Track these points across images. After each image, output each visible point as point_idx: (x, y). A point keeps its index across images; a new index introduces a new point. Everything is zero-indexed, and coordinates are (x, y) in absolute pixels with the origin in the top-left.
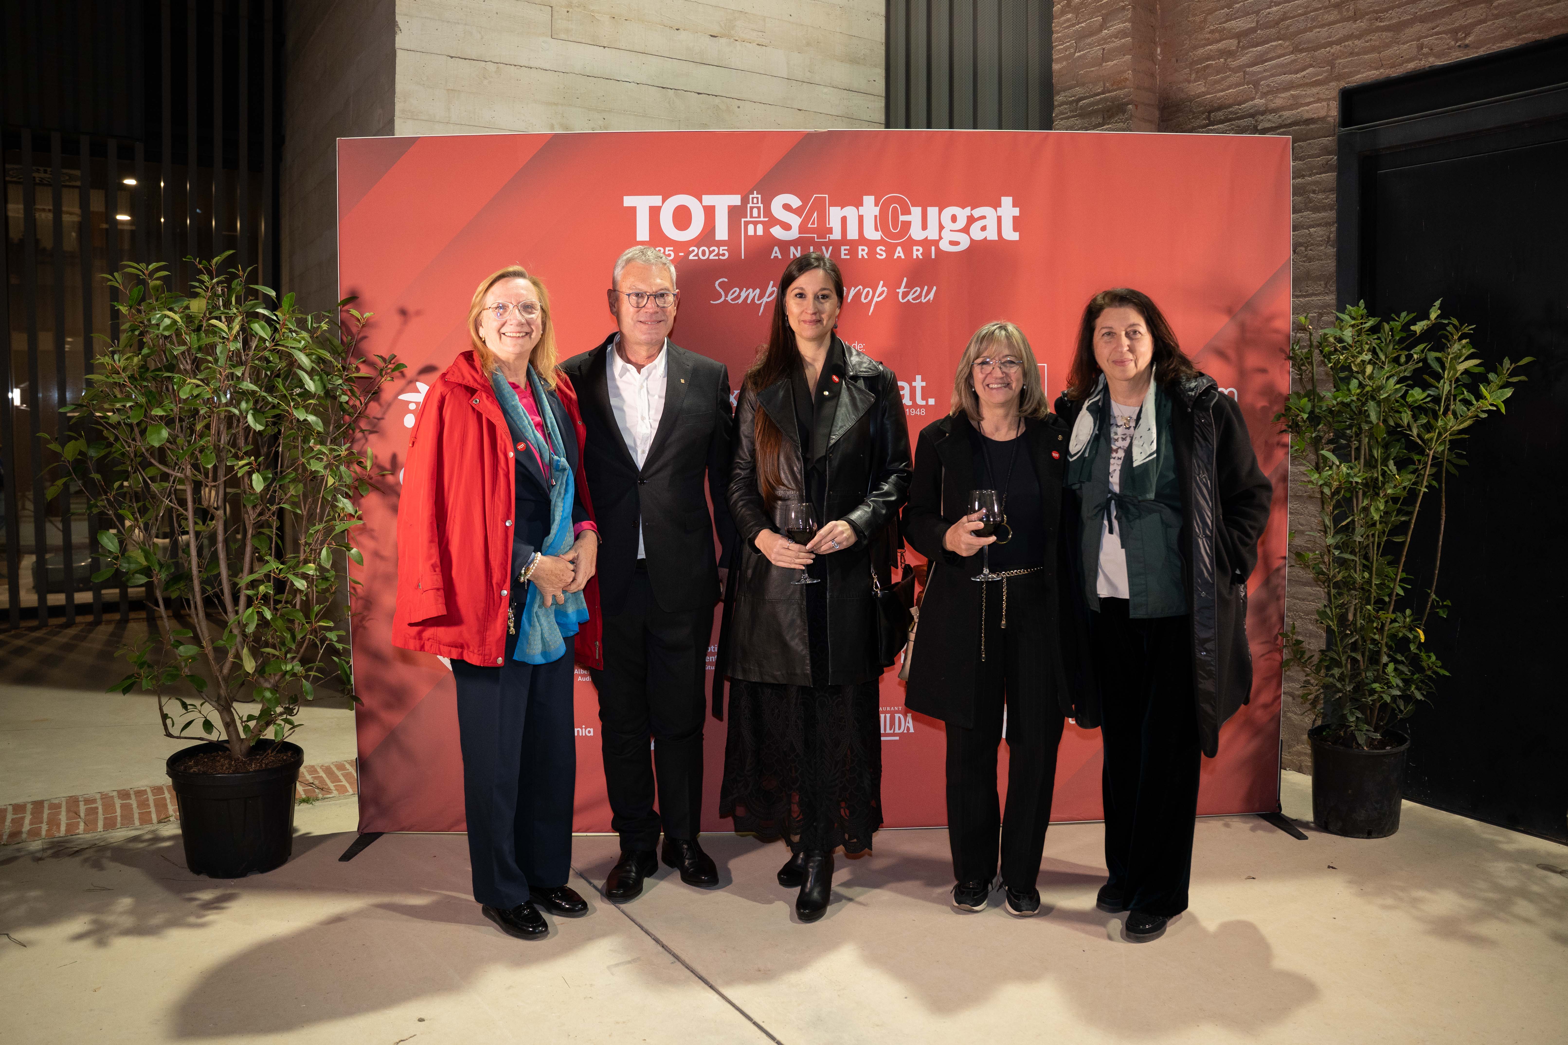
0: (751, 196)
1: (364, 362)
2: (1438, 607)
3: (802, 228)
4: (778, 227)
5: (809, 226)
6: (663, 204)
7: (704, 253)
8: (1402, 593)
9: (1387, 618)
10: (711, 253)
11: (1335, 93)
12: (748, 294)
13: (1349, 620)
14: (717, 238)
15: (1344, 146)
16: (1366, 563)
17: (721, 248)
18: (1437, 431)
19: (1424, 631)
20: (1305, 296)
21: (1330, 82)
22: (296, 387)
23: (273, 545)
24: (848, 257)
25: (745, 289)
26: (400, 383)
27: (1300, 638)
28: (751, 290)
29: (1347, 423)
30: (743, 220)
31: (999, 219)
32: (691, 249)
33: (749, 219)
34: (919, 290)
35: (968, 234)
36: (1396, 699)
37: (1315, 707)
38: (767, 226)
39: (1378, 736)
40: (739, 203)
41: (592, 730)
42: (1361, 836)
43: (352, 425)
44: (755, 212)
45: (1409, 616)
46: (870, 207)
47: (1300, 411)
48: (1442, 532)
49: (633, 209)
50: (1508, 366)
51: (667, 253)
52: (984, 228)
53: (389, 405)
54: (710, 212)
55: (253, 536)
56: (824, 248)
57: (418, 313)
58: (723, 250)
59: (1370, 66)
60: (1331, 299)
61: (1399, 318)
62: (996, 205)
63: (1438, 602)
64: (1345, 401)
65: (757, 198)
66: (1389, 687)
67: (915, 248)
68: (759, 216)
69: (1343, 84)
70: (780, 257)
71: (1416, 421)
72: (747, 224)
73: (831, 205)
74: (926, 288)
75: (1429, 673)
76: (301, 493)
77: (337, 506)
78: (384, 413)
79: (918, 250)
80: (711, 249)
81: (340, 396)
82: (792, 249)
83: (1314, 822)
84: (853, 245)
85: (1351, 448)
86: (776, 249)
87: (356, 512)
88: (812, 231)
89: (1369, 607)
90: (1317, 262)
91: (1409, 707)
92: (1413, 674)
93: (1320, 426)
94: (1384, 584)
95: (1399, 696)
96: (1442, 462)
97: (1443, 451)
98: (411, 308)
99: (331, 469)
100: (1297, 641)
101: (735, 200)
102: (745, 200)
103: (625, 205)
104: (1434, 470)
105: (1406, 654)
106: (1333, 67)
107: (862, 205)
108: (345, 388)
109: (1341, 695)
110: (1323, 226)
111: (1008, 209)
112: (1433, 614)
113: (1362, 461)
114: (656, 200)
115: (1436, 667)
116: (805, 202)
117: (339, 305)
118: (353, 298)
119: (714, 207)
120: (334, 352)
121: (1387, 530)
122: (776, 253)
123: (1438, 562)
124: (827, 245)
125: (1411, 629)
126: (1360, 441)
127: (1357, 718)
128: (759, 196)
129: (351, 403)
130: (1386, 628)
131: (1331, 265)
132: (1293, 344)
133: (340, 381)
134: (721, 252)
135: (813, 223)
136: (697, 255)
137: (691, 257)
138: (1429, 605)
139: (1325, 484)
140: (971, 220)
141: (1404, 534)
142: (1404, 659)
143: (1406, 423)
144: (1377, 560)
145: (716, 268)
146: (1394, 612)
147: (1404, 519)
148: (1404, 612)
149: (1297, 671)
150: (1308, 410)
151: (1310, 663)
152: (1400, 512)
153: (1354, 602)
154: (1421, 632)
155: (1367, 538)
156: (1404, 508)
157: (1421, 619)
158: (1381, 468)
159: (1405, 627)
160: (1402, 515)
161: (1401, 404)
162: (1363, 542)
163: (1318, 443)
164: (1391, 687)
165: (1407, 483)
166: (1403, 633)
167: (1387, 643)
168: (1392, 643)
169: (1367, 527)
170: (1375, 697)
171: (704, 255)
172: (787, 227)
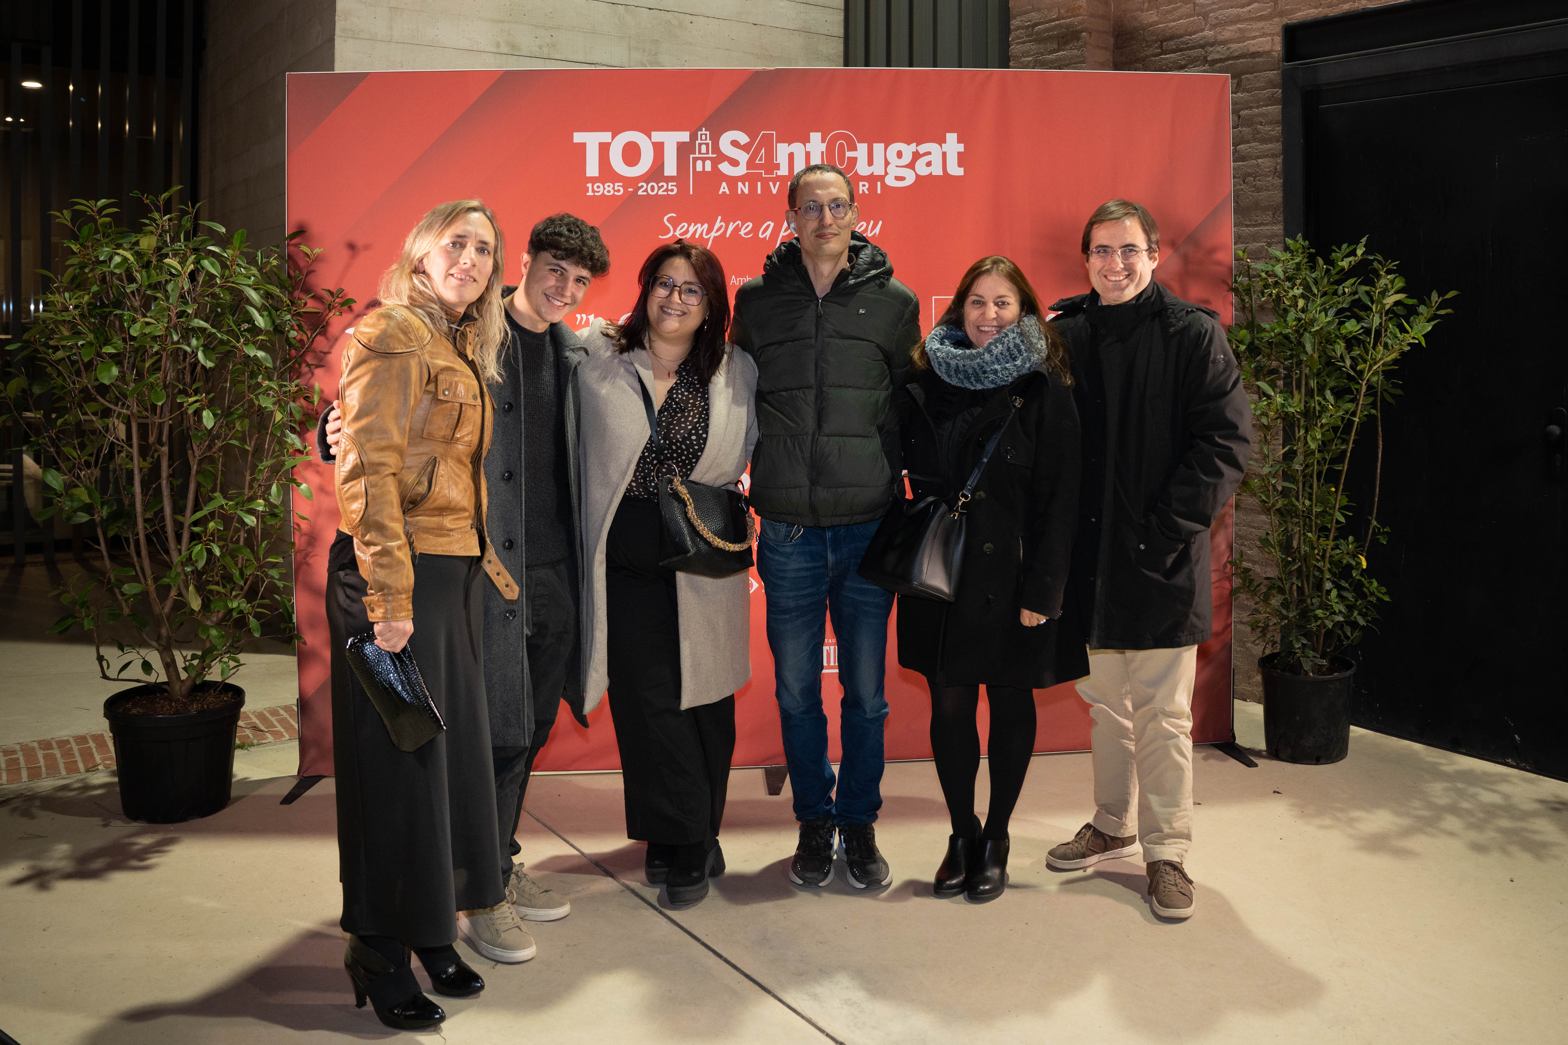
0: (699, 133)
1: (313, 297)
2: (1380, 533)
3: (750, 164)
4: (726, 162)
5: (757, 162)
6: (613, 140)
7: (653, 188)
8: (1343, 520)
9: (1327, 545)
10: (659, 188)
11: (1278, 29)
12: (697, 229)
13: (1293, 548)
14: (666, 174)
15: (1287, 80)
16: (1310, 491)
18: (1368, 363)
19: (1365, 557)
20: (1253, 226)
21: (1273, 18)
22: (244, 322)
23: (219, 482)
25: (693, 224)
26: (348, 317)
27: (1248, 565)
28: (699, 225)
29: (1288, 354)
30: (692, 156)
31: (944, 154)
32: (640, 185)
33: (697, 155)
34: (865, 224)
35: (914, 170)
36: (1340, 625)
37: (1264, 634)
38: (715, 162)
39: (1324, 662)
40: (688, 140)
42: (1309, 762)
43: (299, 360)
44: (704, 148)
45: (1352, 543)
46: (817, 144)
47: (1241, 342)
48: (1380, 459)
49: (583, 146)
50: (1436, 299)
51: (616, 188)
52: (929, 164)
53: (336, 339)
54: (659, 148)
55: (197, 472)
56: (771, 183)
57: (367, 247)
58: (672, 186)
60: (1279, 228)
61: (1339, 251)
62: (941, 141)
63: (1379, 529)
64: (1284, 332)
65: (706, 135)
66: (1332, 613)
67: (861, 183)
68: (707, 153)
69: (1286, 21)
70: (728, 193)
71: (1349, 353)
72: (695, 159)
73: (778, 141)
74: (872, 222)
75: (1371, 599)
76: (247, 428)
77: (287, 442)
78: (331, 347)
79: (864, 186)
80: (660, 185)
81: (289, 331)
82: (740, 185)
83: (1267, 750)
85: (1292, 378)
86: (724, 184)
87: (305, 447)
88: (759, 167)
89: (1309, 534)
90: (1265, 192)
91: (1355, 634)
92: (1356, 601)
93: (1259, 358)
94: (1327, 512)
95: (1344, 621)
96: (1377, 392)
97: (1379, 381)
98: (360, 242)
99: (280, 405)
100: (1246, 568)
101: (684, 136)
102: (694, 137)
103: (575, 141)
104: (1371, 399)
105: (1350, 580)
106: (1276, 3)
107: (809, 142)
108: (294, 323)
109: (1286, 621)
110: (1270, 157)
111: (953, 145)
112: (1375, 541)
113: (1303, 390)
114: (606, 137)
115: (1381, 593)
116: (753, 138)
117: (287, 239)
118: (301, 232)
119: (662, 144)
120: (282, 287)
121: (1328, 458)
122: (724, 188)
123: (1378, 490)
125: (1354, 556)
126: (1301, 372)
127: (1303, 644)
128: (708, 133)
129: (298, 338)
130: (1328, 555)
131: (1277, 196)
132: (1235, 276)
133: (289, 317)
134: (670, 188)
135: (761, 159)
136: (646, 190)
137: (640, 193)
138: (1370, 532)
139: (1262, 414)
140: (916, 156)
141: (1343, 462)
142: (1347, 585)
143: (1339, 355)
144: (1319, 488)
145: (664, 203)
146: (1336, 538)
147: (1343, 447)
148: (1346, 538)
149: (1247, 599)
150: (1247, 341)
151: (1259, 591)
152: (1340, 441)
153: (1297, 529)
154: (1363, 559)
155: (1307, 466)
156: (1344, 436)
157: (1363, 546)
158: (1317, 398)
159: (1348, 553)
160: (1342, 444)
161: (1337, 336)
162: (1303, 470)
163: (1258, 373)
164: (1334, 613)
165: (1341, 413)
166: (1347, 560)
167: (1329, 570)
168: (1335, 570)
169: (1306, 456)
170: (1318, 623)
171: (653, 190)
172: (734, 163)
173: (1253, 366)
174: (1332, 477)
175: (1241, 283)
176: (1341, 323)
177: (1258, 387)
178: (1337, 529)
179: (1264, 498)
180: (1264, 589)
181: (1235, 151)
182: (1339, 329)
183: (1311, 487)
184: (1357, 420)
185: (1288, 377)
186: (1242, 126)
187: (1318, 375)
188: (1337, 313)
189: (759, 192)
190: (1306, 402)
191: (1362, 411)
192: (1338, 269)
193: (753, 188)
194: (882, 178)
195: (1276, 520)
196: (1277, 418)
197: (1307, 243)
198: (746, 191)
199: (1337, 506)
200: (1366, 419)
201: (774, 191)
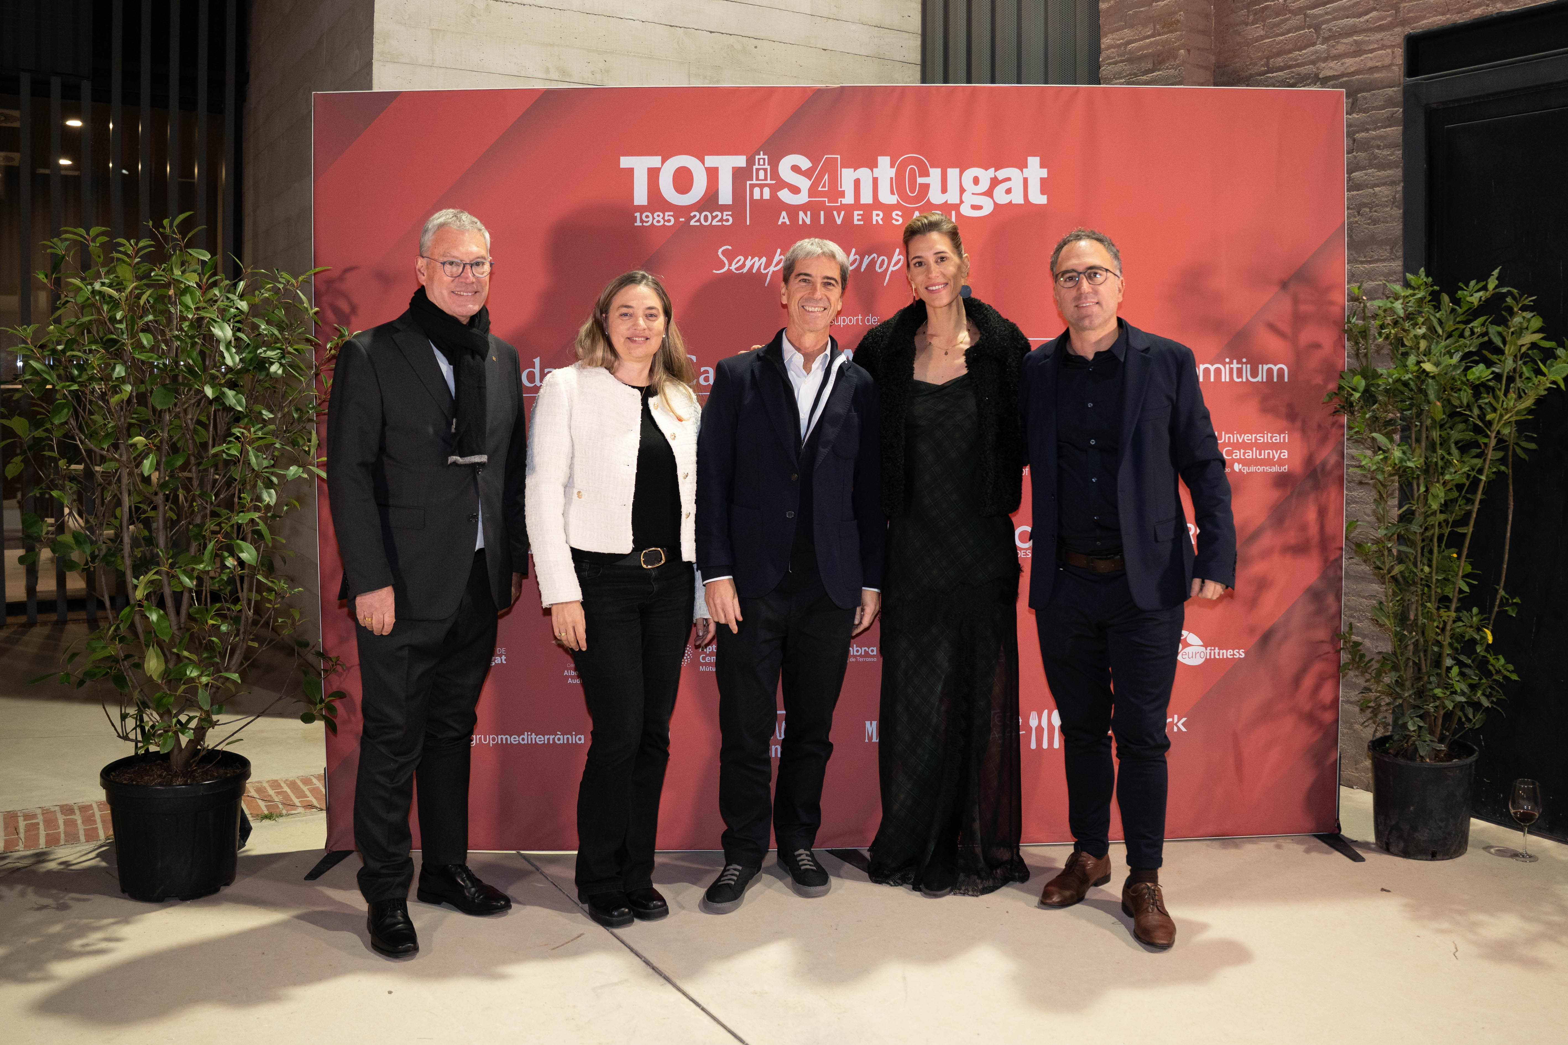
0: (757, 157)
2: (1508, 605)
3: (812, 191)
4: (786, 189)
5: (820, 189)
6: (662, 165)
8: (1466, 589)
9: (1448, 616)
10: (713, 218)
11: (1400, 40)
12: (754, 263)
13: (1410, 620)
14: (721, 202)
15: (1410, 96)
16: (1429, 556)
17: (725, 213)
18: (1498, 412)
19: (1492, 632)
20: (1370, 262)
21: (1394, 27)
24: (862, 223)
25: (750, 258)
27: (1358, 639)
28: (756, 259)
29: (1407, 403)
30: (748, 183)
31: (1026, 181)
33: (754, 182)
35: (992, 197)
36: (1463, 706)
37: (1376, 715)
38: (774, 190)
39: (1443, 747)
40: (744, 165)
41: (582, 737)
42: (1424, 857)
44: (762, 174)
45: (1476, 615)
46: (885, 169)
47: (1354, 390)
48: (1510, 522)
49: (630, 172)
52: (1008, 191)
54: (713, 174)
56: (835, 213)
58: (727, 215)
59: (1436, 11)
60: (1397, 265)
61: (1467, 287)
62: (1022, 166)
63: (1507, 599)
64: (1403, 379)
65: (764, 159)
66: (1453, 693)
68: (766, 179)
69: (1408, 30)
70: (788, 223)
71: (1477, 401)
72: (752, 187)
73: (843, 166)
75: (1497, 678)
80: (714, 214)
82: (801, 214)
83: (1376, 844)
84: (867, 210)
85: (1411, 430)
86: (784, 214)
88: (822, 194)
90: (1382, 225)
91: (1478, 716)
92: (1480, 679)
93: (1374, 407)
94: (1448, 580)
95: (1465, 702)
96: (1508, 446)
97: (1510, 433)
100: (1355, 643)
101: (740, 161)
102: (750, 162)
103: (622, 166)
104: (1501, 454)
105: (1473, 657)
106: (1397, 11)
107: (877, 167)
109: (1400, 701)
110: (1388, 185)
111: (1035, 170)
112: (1502, 613)
113: (1423, 444)
114: (655, 161)
115: (1508, 671)
116: (815, 163)
119: (717, 169)
121: (1451, 520)
122: (784, 218)
123: (1507, 556)
124: (839, 210)
125: (1479, 629)
126: (1422, 423)
127: (1419, 726)
128: (766, 157)
130: (1448, 628)
131: (1396, 228)
132: (1348, 316)
134: (725, 218)
135: (824, 186)
136: (699, 220)
138: (1497, 603)
139: (1378, 469)
140: (995, 182)
141: (1467, 524)
142: (1470, 661)
143: (1465, 404)
144: (1439, 552)
145: (719, 234)
146: (1458, 610)
147: (1468, 508)
148: (1469, 610)
149: (1356, 676)
150: (1361, 389)
151: (1372, 666)
152: (1464, 501)
153: (1414, 599)
154: (1488, 633)
155: (1426, 529)
156: (1469, 496)
157: (1488, 619)
158: (1440, 452)
159: (1471, 627)
160: (1466, 504)
161: (1463, 382)
162: (1422, 534)
163: (1375, 423)
164: (1455, 693)
165: (1466, 469)
166: (1471, 633)
167: (1450, 645)
168: (1456, 645)
169: (1426, 516)
170: (1437, 703)
171: (706, 220)
172: (795, 190)
173: (1367, 416)
174: (1454, 541)
175: (1355, 325)
176: (1467, 369)
177: (1373, 439)
178: (1459, 600)
179: (1378, 563)
180: (1375, 665)
181: (1349, 179)
182: (1466, 375)
183: (1431, 552)
184: (1483, 478)
185: (1406, 429)
186: (1358, 151)
187: (1442, 426)
188: (1463, 358)
189: (822, 222)
190: (1427, 458)
191: (1490, 468)
192: (1465, 308)
193: (815, 218)
194: (956, 207)
195: (1391, 588)
196: (1394, 475)
197: (1430, 279)
198: (808, 221)
199: (1461, 574)
200: (1494, 477)
201: (839, 222)
